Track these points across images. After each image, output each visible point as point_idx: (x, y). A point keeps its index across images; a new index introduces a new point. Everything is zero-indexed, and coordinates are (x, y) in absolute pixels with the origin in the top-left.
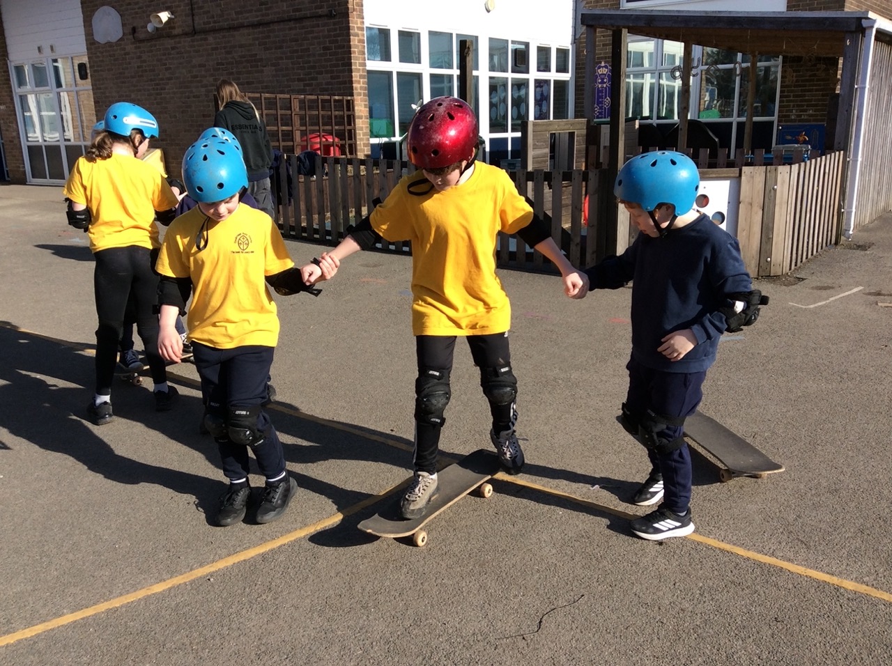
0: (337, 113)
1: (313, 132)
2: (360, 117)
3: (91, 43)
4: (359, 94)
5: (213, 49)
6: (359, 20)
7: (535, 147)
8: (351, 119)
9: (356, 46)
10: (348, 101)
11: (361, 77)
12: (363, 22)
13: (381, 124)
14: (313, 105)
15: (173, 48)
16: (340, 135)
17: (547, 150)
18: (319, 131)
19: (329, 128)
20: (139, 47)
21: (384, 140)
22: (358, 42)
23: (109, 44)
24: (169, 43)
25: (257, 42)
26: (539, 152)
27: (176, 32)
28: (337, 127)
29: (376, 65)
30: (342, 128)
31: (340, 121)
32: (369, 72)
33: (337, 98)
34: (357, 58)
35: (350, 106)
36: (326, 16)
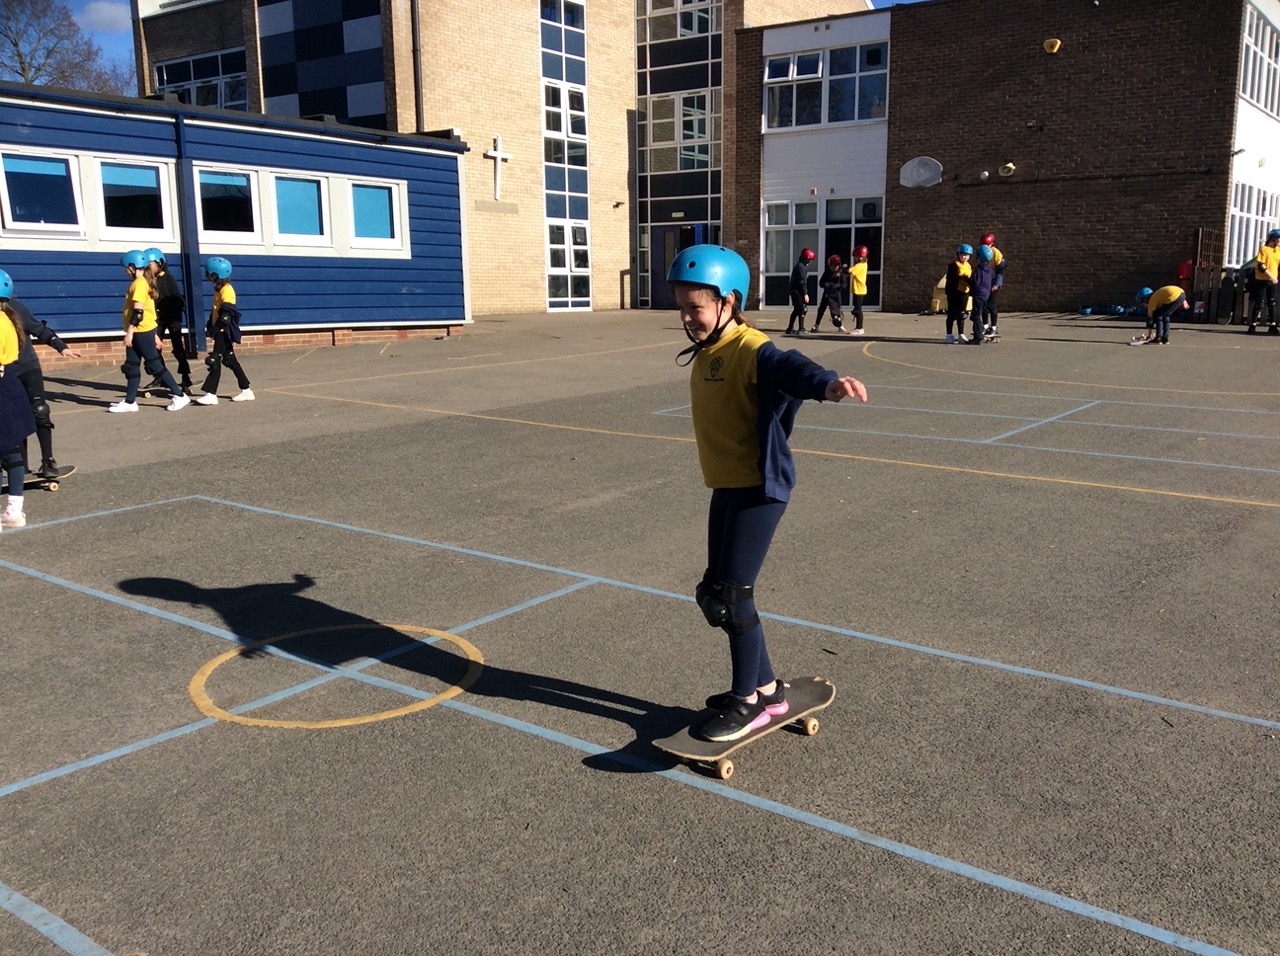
2: (1226, 247)
3: (894, 187)
4: (1227, 231)
5: (1059, 194)
8: (1221, 249)
9: (1229, 196)
10: (1221, 235)
11: (1229, 221)
20: (962, 191)
22: (1231, 193)
23: (920, 188)
24: (1004, 188)
25: (1116, 190)
27: (1012, 180)
34: (1228, 205)
35: (1222, 238)
36: (1204, 172)
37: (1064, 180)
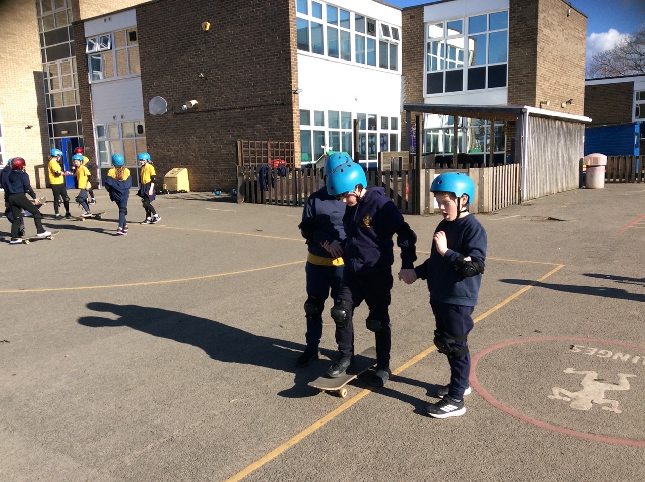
0: (287, 150)
1: (276, 158)
2: (297, 152)
3: (147, 115)
4: (297, 141)
5: (219, 119)
6: (297, 107)
7: (384, 163)
8: (293, 153)
9: (296, 119)
10: (291, 144)
11: (297, 133)
12: (298, 108)
13: (306, 155)
14: (277, 146)
15: (196, 118)
16: (288, 160)
17: (390, 165)
18: (279, 158)
19: (283, 157)
20: (176, 117)
21: (307, 163)
22: (296, 117)
23: (158, 116)
24: (195, 115)
25: (243, 116)
26: (386, 165)
27: (197, 110)
28: (286, 157)
29: (304, 127)
30: (289, 157)
31: (288, 154)
32: (301, 131)
33: (287, 143)
34: (296, 124)
35: (292, 146)
36: (281, 104)
37: (220, 110)
